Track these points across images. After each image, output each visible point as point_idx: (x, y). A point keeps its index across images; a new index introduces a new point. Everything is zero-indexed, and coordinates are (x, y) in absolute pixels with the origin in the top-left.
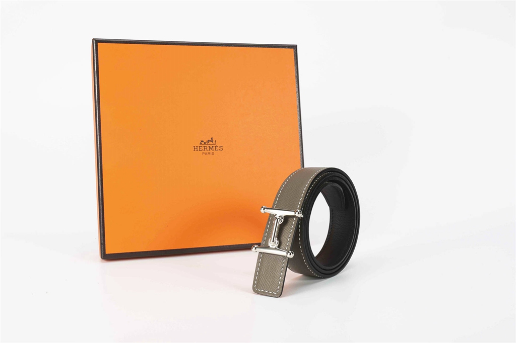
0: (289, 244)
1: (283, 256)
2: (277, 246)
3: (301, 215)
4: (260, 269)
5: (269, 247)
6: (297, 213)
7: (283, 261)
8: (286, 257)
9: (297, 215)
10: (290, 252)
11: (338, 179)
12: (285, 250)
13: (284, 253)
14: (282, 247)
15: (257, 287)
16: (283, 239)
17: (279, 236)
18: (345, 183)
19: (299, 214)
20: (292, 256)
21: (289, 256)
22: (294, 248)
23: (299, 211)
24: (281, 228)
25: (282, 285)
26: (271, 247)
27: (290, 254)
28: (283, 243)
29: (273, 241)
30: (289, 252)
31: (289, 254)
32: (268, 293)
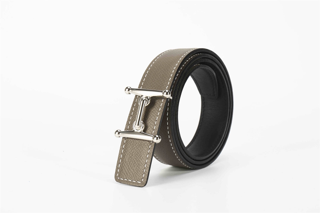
0: (156, 128)
1: (149, 141)
2: (142, 130)
3: (169, 96)
4: (124, 156)
5: (134, 131)
6: (165, 93)
7: (149, 146)
8: (153, 142)
9: (165, 95)
10: (157, 136)
11: (211, 62)
12: (152, 134)
13: (150, 138)
14: (148, 131)
15: (119, 176)
16: (149, 122)
17: (145, 120)
18: (218, 67)
19: (167, 94)
20: (159, 141)
21: (155, 140)
22: (161, 132)
23: (167, 91)
24: (148, 110)
25: (147, 174)
26: (136, 131)
27: (157, 139)
28: (150, 128)
29: (138, 125)
30: (155, 136)
31: (155, 138)
32: (132, 182)
